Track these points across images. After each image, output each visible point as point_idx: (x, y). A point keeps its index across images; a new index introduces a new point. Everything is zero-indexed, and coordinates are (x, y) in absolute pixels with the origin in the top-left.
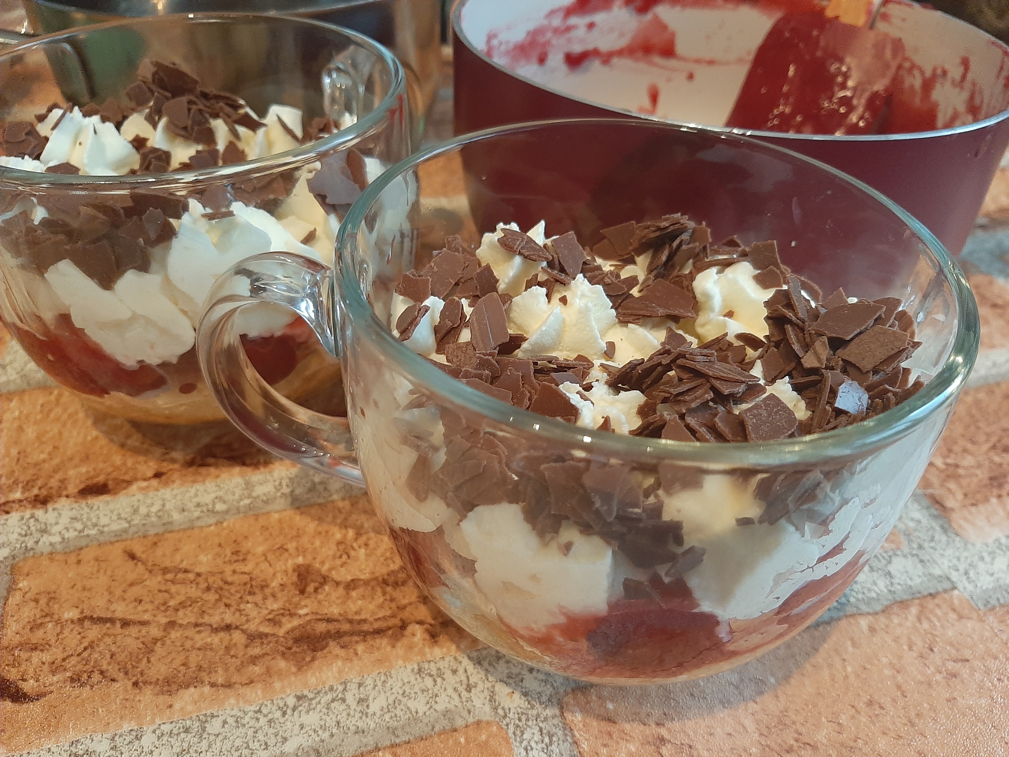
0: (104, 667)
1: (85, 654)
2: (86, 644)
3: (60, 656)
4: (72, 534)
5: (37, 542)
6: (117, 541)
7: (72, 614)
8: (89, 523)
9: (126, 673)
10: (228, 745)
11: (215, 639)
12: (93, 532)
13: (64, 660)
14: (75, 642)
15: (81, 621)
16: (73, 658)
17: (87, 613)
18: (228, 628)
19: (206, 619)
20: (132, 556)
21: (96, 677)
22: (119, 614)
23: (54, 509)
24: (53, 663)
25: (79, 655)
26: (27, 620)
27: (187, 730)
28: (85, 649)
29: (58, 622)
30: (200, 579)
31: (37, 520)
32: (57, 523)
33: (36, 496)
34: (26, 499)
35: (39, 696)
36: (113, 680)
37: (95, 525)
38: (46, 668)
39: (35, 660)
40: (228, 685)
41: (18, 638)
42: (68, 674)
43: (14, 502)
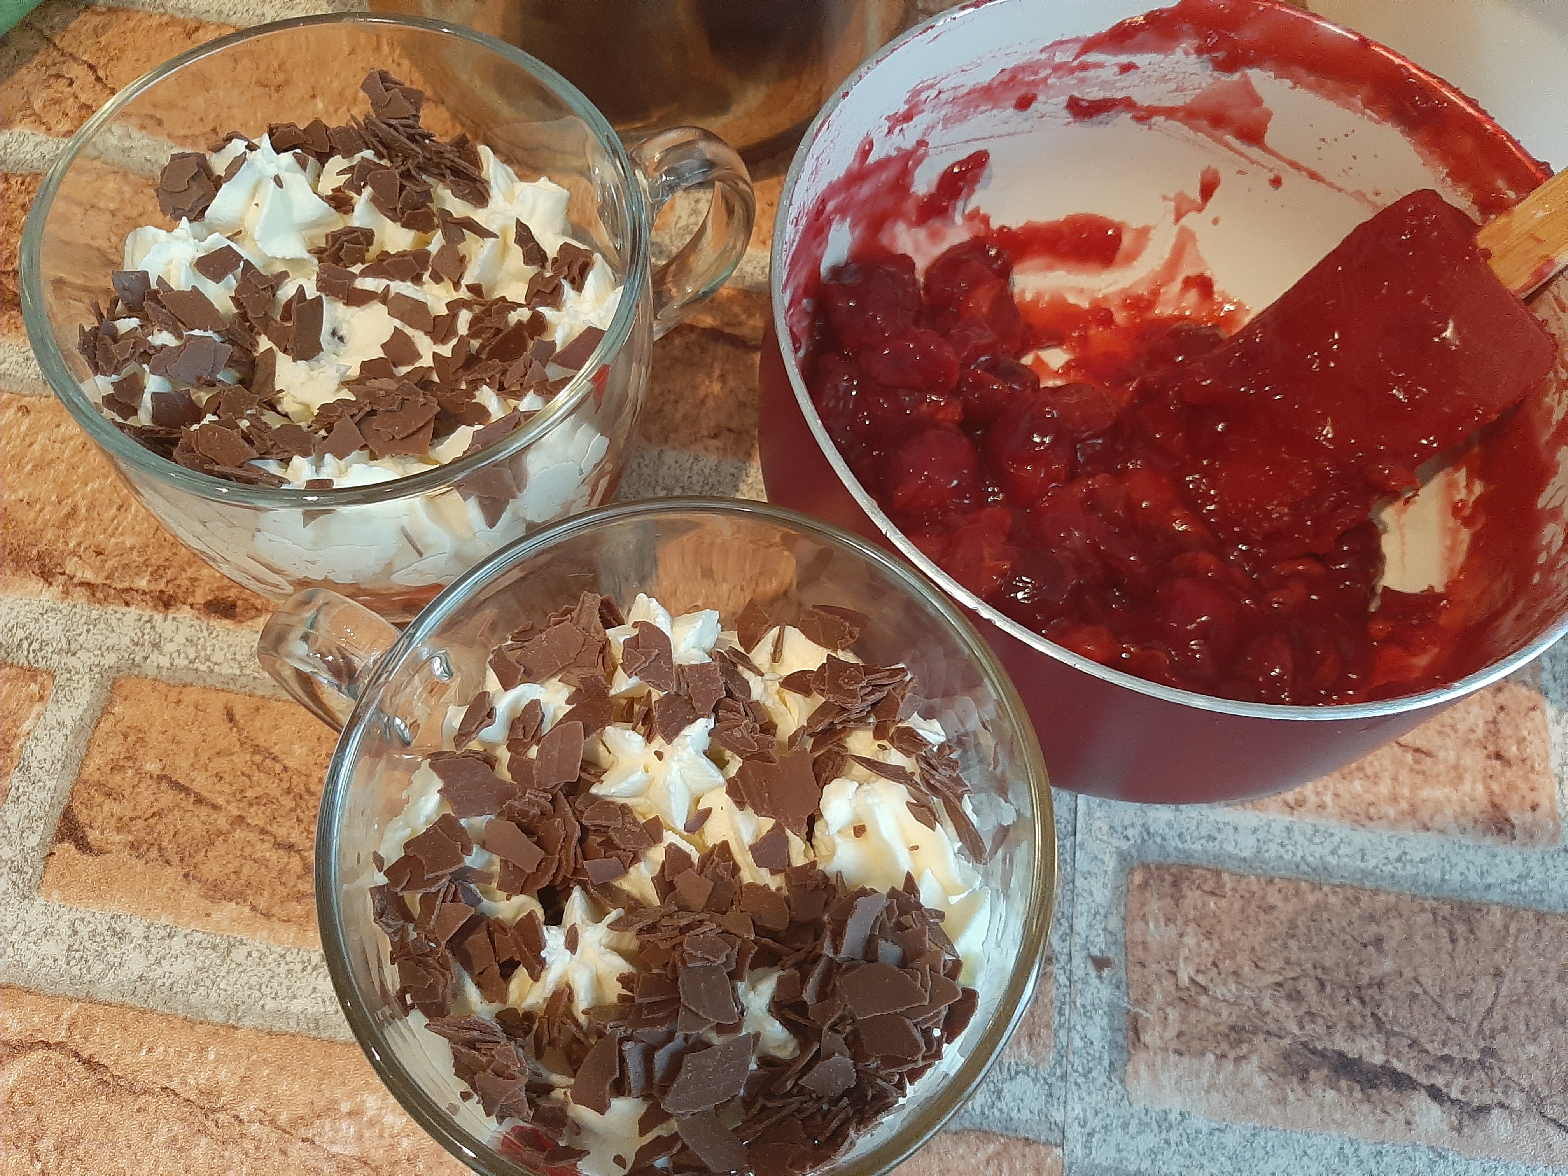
0: (165, 844)
1: (152, 821)
2: (155, 809)
3: (130, 814)
4: (181, 662)
5: (146, 658)
6: (223, 690)
7: (152, 767)
8: (203, 654)
9: (182, 860)
10: (244, 979)
11: (274, 856)
12: (203, 668)
13: (131, 819)
14: (147, 803)
15: (160, 778)
16: (139, 821)
17: (168, 772)
18: (290, 847)
19: (274, 829)
20: (231, 717)
21: (154, 853)
22: (196, 787)
23: (174, 619)
24: (121, 819)
25: (146, 820)
26: (111, 756)
27: (214, 949)
28: (154, 815)
29: (138, 772)
30: (284, 776)
31: (153, 627)
32: (172, 641)
33: (162, 592)
34: (151, 591)
35: (101, 852)
36: (168, 863)
37: (208, 659)
38: (113, 821)
39: (106, 808)
40: (267, 916)
41: (97, 776)
42: (131, 838)
43: (137, 591)
